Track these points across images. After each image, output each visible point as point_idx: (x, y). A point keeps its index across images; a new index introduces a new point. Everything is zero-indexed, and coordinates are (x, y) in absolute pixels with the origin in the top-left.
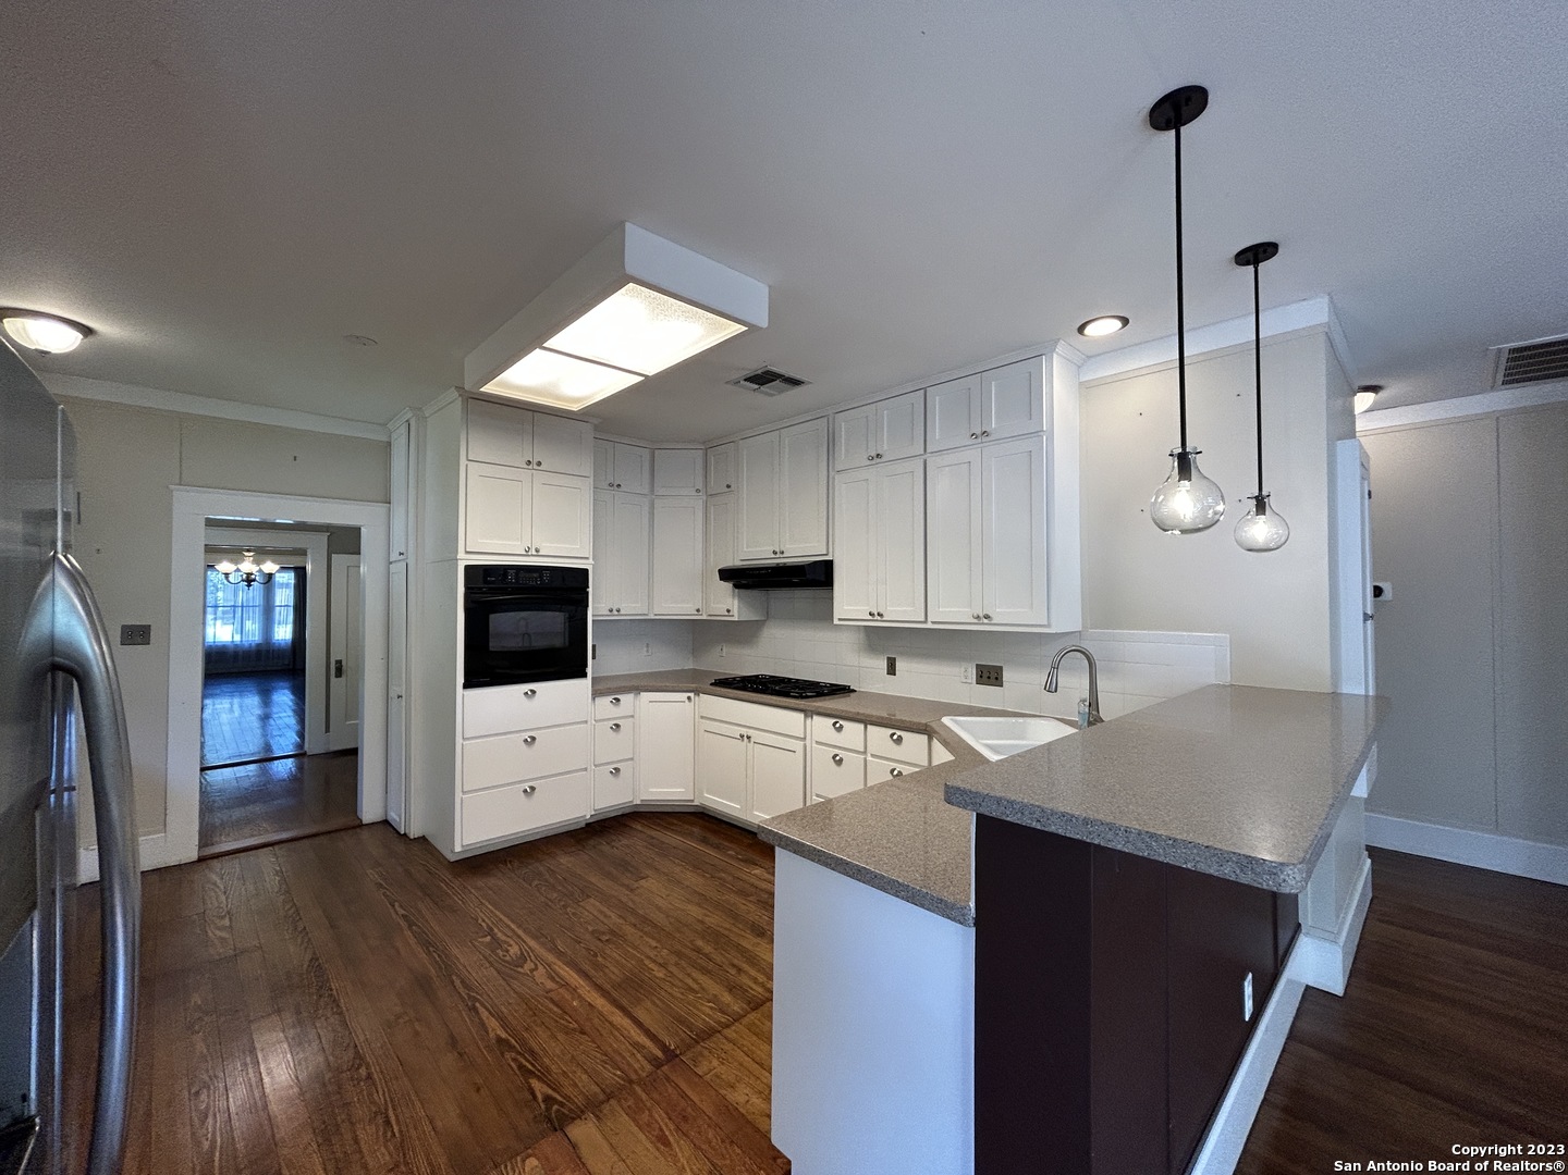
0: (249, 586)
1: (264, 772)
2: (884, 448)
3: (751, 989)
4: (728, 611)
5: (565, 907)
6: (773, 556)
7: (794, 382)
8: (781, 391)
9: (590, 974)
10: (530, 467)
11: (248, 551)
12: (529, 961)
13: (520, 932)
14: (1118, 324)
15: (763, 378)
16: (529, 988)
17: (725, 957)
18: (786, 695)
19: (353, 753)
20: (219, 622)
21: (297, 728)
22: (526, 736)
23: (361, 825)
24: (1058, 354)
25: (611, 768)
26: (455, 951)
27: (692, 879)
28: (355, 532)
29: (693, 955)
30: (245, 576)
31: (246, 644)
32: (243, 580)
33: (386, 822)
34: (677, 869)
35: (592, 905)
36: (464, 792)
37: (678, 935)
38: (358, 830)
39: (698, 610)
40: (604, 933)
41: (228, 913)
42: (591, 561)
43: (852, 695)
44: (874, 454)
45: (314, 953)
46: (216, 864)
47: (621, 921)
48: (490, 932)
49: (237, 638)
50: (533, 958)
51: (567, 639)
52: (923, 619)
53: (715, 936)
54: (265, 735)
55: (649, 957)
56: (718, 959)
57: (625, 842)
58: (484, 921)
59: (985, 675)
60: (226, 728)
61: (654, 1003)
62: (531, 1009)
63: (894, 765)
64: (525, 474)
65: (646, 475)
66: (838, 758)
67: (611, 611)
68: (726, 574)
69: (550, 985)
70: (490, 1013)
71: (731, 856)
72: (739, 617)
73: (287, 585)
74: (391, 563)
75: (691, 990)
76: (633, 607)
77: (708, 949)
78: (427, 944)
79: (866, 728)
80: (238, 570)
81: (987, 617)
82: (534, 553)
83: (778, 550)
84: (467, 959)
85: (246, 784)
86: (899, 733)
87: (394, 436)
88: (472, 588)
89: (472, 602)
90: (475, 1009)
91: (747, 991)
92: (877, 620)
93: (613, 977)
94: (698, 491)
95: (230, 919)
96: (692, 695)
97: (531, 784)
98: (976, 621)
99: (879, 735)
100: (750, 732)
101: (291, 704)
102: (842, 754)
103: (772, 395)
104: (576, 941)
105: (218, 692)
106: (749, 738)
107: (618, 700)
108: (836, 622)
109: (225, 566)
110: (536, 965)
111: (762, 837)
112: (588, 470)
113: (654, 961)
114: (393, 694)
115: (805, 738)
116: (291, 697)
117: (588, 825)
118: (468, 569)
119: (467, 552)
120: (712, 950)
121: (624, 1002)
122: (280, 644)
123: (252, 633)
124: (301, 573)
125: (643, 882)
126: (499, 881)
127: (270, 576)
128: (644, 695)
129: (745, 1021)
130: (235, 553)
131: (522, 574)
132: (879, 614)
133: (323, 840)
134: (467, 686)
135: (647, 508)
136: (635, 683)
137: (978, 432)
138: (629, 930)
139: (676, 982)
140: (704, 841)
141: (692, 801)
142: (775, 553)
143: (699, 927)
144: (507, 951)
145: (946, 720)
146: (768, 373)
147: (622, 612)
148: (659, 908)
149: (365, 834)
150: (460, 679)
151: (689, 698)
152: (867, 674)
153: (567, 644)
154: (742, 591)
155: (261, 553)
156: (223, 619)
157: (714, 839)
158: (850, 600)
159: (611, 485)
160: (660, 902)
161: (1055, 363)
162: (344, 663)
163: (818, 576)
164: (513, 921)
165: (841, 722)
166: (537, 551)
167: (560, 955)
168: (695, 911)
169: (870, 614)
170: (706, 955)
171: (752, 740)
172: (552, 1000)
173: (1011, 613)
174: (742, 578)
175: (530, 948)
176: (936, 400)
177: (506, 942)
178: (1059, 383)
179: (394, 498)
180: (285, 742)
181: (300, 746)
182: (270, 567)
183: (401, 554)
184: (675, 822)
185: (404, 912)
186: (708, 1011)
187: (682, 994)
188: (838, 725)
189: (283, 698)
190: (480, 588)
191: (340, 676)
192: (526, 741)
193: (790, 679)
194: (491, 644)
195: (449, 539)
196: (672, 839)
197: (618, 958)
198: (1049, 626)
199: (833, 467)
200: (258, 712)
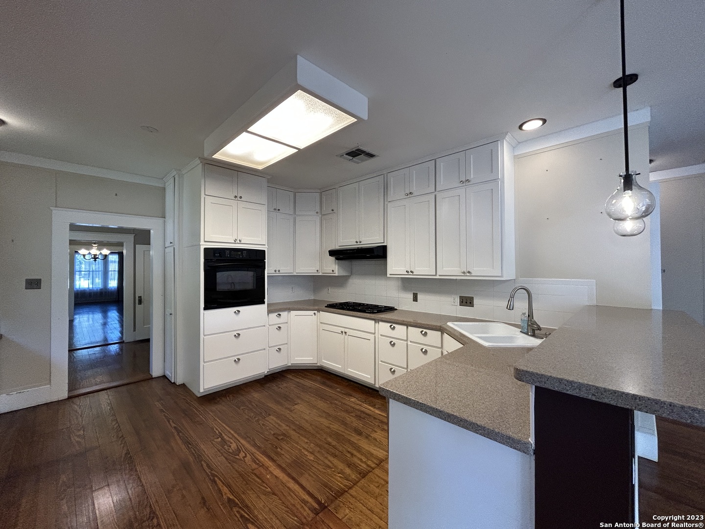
0: (95, 261)
1: (104, 351)
2: (414, 189)
3: (360, 465)
4: (333, 271)
5: (258, 421)
6: (356, 244)
7: (371, 156)
8: (363, 161)
9: (274, 459)
10: (236, 199)
11: (95, 244)
12: (242, 452)
13: (236, 435)
14: (541, 122)
15: (355, 153)
16: (243, 468)
17: (343, 447)
18: (364, 312)
19: (148, 341)
20: (82, 279)
21: (119, 329)
22: (235, 333)
23: (152, 378)
24: (506, 141)
25: (276, 348)
26: (202, 446)
27: (321, 404)
28: (147, 233)
29: (326, 446)
30: (93, 256)
31: (95, 289)
32: (92, 258)
33: (164, 377)
34: (313, 399)
35: (272, 419)
36: (204, 362)
37: (318, 435)
38: (150, 381)
39: (317, 271)
40: (279, 435)
41: (83, 427)
42: (266, 246)
43: (395, 311)
44: (408, 192)
45: (128, 450)
46: (76, 400)
47: (288, 428)
48: (221, 436)
49: (91, 286)
50: (244, 450)
51: (255, 285)
52: (435, 274)
53: (338, 436)
54: (104, 333)
55: (304, 448)
56: (341, 449)
57: (285, 385)
58: (217, 429)
59: (464, 301)
60: (85, 329)
61: (310, 475)
62: (244, 480)
63: (422, 346)
64: (234, 203)
65: (292, 205)
66: (392, 343)
67: (275, 271)
68: (332, 253)
69: (254, 466)
70: (223, 483)
71: (338, 392)
72: (338, 273)
73: (115, 262)
74: (166, 248)
75: (329, 467)
76: (286, 269)
77: (334, 443)
78: (187, 443)
79: (407, 328)
80: (90, 253)
81: (469, 272)
82: (239, 242)
83: (358, 241)
84: (208, 451)
85: (93, 357)
86: (425, 330)
87: (167, 184)
88: (208, 259)
89: (208, 266)
90: (215, 482)
91: (358, 467)
92: (410, 275)
93: (288, 461)
94: (317, 213)
95: (84, 431)
96: (316, 312)
97: (238, 357)
98: (463, 274)
99: (415, 332)
100: (346, 330)
101: (117, 317)
102: (394, 341)
103: (358, 163)
104: (265, 440)
105: (81, 311)
106: (345, 333)
107: (280, 315)
108: (388, 276)
109: (83, 251)
110: (246, 454)
111: (382, 393)
112: (265, 201)
113: (307, 450)
114: (168, 313)
115: (375, 333)
116: (117, 314)
117: (266, 376)
118: (205, 249)
119: (205, 241)
120: (337, 444)
121: (295, 475)
122: (112, 289)
123: (98, 284)
124: (121, 255)
125: (296, 406)
126: (222, 407)
127: (106, 256)
128: (293, 313)
129: (359, 484)
130: (88, 245)
131: (233, 252)
132: (411, 272)
133: (132, 386)
134: (205, 309)
135: (292, 220)
136: (288, 306)
137: (464, 180)
138: (292, 433)
139: (320, 462)
140: (324, 384)
141: (316, 364)
142: (357, 242)
143: (328, 430)
144: (230, 447)
145: (450, 324)
146: (359, 150)
147: (280, 272)
148: (307, 421)
149: (154, 383)
150: (202, 305)
151: (315, 314)
152: (403, 301)
153: (255, 287)
154: (340, 261)
155: (101, 245)
156: (84, 277)
157: (328, 382)
158: (396, 265)
159: (275, 209)
160: (307, 418)
161: (505, 145)
162: (142, 298)
163: (379, 254)
164: (231, 429)
165: (394, 325)
166: (240, 241)
167: (258, 448)
168: (325, 422)
169: (407, 272)
170: (333, 446)
171: (347, 334)
172: (255, 474)
173: (481, 270)
174: (339, 255)
175: (241, 444)
176: (441, 164)
177: (229, 441)
178: (506, 155)
179: (167, 215)
180: (114, 335)
181: (121, 338)
182: (106, 252)
183: (171, 243)
184: (309, 374)
185: (174, 425)
186: (339, 479)
187: (324, 469)
188: (392, 327)
189: (113, 315)
190: (211, 260)
191: (141, 304)
192: (235, 336)
193: (364, 304)
194: (217, 288)
195: (196, 234)
196: (308, 383)
197: (288, 449)
198: (502, 276)
199: (387, 200)
200: (101, 321)
